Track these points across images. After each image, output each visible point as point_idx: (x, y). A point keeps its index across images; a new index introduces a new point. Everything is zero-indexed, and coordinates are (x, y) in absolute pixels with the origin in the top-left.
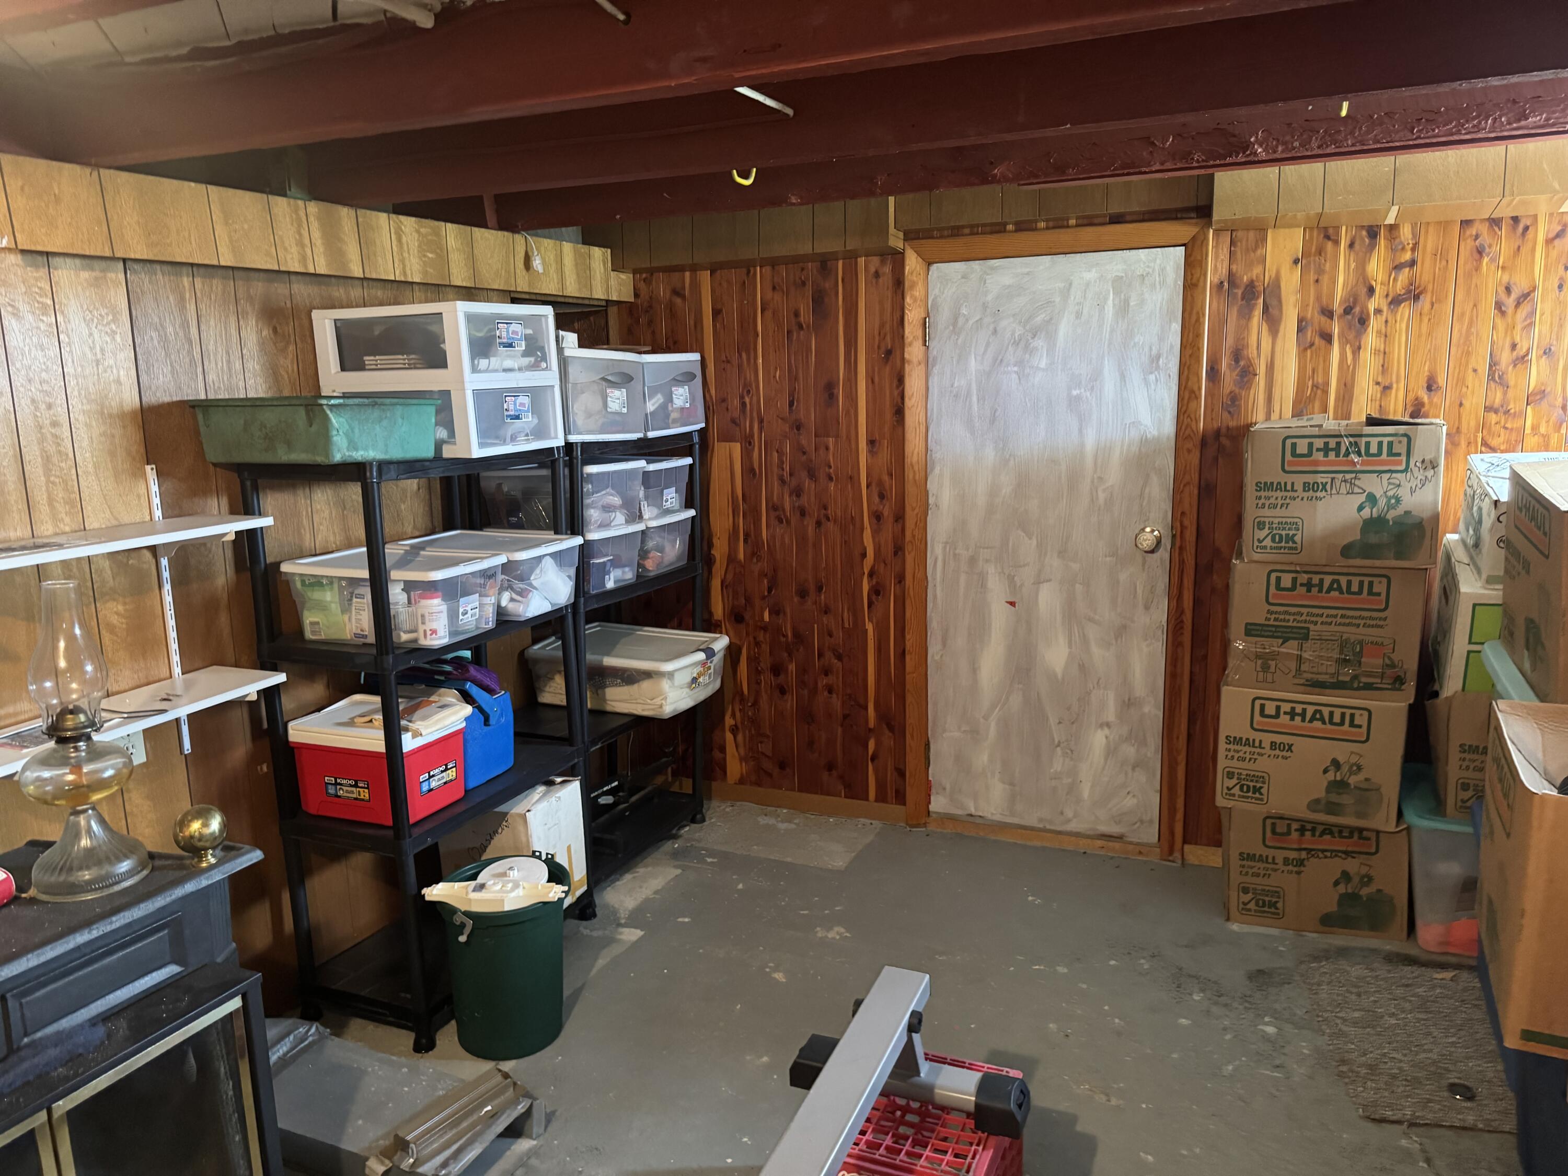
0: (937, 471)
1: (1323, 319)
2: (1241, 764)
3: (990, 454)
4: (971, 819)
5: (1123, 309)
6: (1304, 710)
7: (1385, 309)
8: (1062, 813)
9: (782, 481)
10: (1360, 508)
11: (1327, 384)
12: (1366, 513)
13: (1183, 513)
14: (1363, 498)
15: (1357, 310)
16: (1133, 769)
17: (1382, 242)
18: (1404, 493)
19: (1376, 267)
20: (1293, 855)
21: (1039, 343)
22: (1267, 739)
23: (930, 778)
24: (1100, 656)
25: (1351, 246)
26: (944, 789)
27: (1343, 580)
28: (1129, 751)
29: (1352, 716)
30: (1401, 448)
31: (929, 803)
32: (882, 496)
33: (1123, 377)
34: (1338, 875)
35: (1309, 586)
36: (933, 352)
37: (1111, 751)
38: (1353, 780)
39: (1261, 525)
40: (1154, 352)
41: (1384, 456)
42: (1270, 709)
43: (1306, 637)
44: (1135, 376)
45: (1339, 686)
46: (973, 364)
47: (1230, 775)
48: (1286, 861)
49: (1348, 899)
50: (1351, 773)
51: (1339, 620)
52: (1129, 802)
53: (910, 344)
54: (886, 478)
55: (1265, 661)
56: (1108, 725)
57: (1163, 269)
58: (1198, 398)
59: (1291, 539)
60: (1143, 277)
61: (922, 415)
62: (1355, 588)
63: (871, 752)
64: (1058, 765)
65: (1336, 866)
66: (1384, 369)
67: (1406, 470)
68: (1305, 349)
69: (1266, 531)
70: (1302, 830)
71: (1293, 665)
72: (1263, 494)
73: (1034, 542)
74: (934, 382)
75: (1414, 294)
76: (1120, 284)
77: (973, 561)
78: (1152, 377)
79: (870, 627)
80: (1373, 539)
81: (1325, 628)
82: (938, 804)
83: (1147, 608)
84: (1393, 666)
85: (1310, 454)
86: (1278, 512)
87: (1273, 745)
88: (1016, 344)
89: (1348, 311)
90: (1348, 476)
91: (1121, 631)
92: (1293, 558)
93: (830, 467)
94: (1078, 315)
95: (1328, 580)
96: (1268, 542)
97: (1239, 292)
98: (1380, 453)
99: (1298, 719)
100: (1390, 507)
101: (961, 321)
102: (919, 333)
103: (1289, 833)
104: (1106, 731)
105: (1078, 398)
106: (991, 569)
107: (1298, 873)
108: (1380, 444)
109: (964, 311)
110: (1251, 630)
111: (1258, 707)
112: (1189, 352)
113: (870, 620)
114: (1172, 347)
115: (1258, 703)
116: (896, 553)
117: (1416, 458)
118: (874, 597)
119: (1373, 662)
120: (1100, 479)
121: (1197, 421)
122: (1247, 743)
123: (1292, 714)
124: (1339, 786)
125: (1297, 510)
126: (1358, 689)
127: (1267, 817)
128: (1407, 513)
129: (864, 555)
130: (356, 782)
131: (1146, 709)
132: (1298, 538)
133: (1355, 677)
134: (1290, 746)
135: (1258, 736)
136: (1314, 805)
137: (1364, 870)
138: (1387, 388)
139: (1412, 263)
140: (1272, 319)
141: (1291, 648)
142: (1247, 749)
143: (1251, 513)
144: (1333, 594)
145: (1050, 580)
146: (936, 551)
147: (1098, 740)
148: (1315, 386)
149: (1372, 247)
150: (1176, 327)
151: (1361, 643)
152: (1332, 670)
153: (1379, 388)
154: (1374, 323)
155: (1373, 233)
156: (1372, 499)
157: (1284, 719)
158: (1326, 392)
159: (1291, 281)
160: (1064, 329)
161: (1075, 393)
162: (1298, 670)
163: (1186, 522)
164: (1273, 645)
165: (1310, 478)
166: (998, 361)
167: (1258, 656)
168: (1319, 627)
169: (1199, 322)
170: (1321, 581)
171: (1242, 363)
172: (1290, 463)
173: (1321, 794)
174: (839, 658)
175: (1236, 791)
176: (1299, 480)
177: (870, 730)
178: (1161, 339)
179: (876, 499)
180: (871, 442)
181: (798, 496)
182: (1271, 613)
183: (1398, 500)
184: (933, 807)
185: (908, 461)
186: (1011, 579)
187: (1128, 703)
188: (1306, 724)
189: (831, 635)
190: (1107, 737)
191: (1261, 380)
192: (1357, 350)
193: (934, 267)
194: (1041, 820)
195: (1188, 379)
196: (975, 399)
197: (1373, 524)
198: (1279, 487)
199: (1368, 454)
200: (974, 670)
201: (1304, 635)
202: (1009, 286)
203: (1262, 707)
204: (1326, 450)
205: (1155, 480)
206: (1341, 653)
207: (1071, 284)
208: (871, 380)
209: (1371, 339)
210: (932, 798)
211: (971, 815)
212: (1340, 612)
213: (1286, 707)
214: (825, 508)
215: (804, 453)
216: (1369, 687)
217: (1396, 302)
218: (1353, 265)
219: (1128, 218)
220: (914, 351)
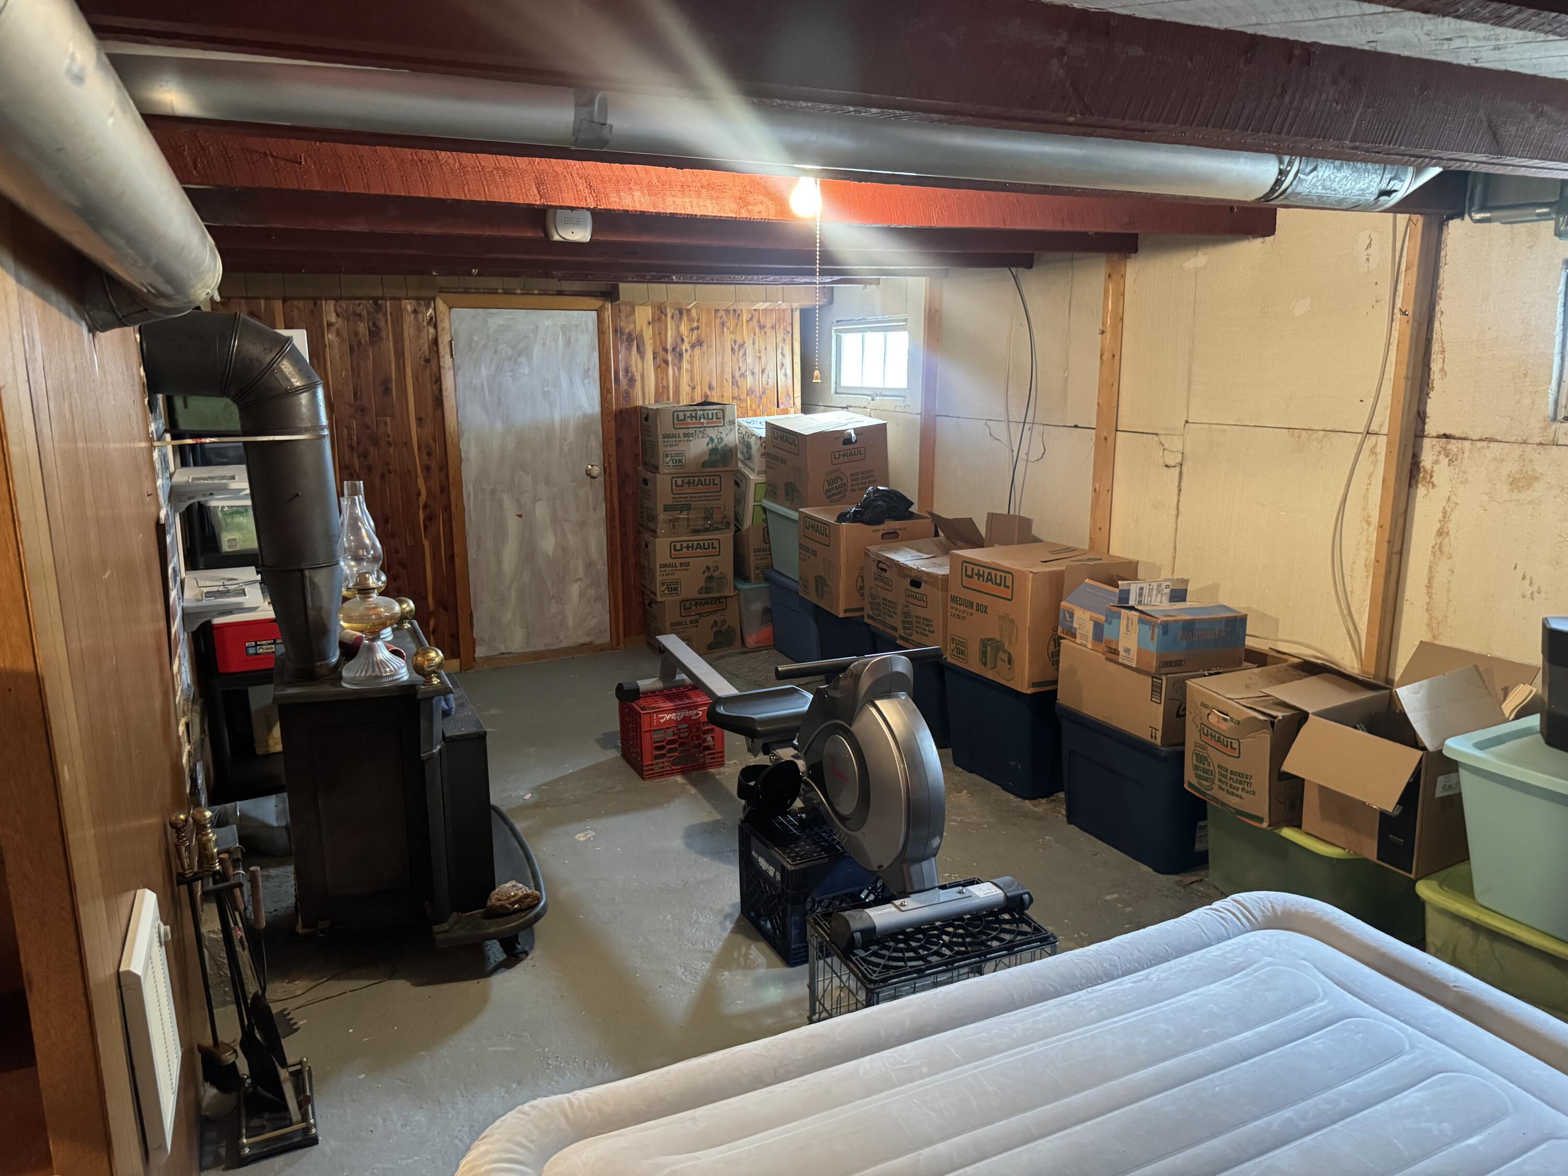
0: (466, 436)
1: (664, 353)
2: (668, 577)
3: (499, 425)
4: (502, 656)
5: (568, 343)
6: (693, 544)
7: (689, 349)
8: (558, 638)
9: (351, 448)
10: (708, 444)
11: (668, 386)
12: (710, 446)
13: (609, 455)
14: (708, 439)
15: (678, 349)
16: (595, 601)
17: (685, 317)
18: (723, 435)
19: (684, 328)
20: (693, 618)
21: (523, 359)
22: (678, 562)
23: (474, 636)
24: (573, 541)
25: (672, 317)
26: (484, 641)
27: (703, 479)
28: (592, 592)
29: (712, 543)
30: (720, 415)
31: (475, 652)
32: (429, 454)
33: (571, 381)
34: (712, 623)
35: (689, 483)
36: (457, 362)
37: (582, 594)
38: (715, 574)
39: (667, 456)
40: (586, 367)
41: (715, 420)
42: (678, 547)
43: (690, 509)
44: (578, 380)
45: (705, 530)
46: (484, 371)
47: (663, 584)
48: (691, 622)
49: (717, 634)
50: (714, 571)
51: (703, 498)
52: (594, 622)
53: (443, 357)
54: (431, 442)
55: (673, 522)
56: (580, 579)
57: (586, 322)
58: (611, 393)
59: (680, 461)
60: (577, 326)
61: (454, 401)
62: (708, 482)
63: (431, 628)
64: (554, 609)
65: (710, 619)
66: (692, 379)
67: (723, 426)
68: (657, 369)
69: (669, 458)
70: (696, 605)
71: (685, 523)
72: (666, 440)
73: (530, 477)
74: (460, 380)
75: (699, 343)
76: (565, 329)
77: (493, 492)
78: (586, 381)
79: (426, 543)
80: (714, 458)
81: (698, 503)
82: (481, 652)
83: (595, 510)
84: (725, 517)
85: (684, 420)
86: (674, 448)
87: (681, 565)
88: (510, 359)
89: (674, 349)
90: (702, 429)
91: (583, 524)
92: (682, 471)
93: (389, 437)
94: (544, 345)
95: (696, 479)
96: (671, 463)
97: (625, 337)
98: (713, 418)
99: (690, 549)
100: (719, 443)
101: (473, 345)
102: (448, 350)
103: (691, 607)
104: (579, 583)
105: (548, 392)
106: (505, 496)
107: (697, 626)
108: (713, 413)
109: (476, 338)
110: (667, 508)
111: (673, 546)
112: (604, 368)
113: (426, 538)
114: (595, 365)
115: (672, 544)
116: (442, 491)
117: (727, 420)
118: (428, 523)
119: (717, 516)
120: (564, 438)
121: (612, 406)
122: (670, 566)
123: (688, 547)
124: (710, 578)
125: (682, 447)
126: (713, 530)
127: (683, 601)
128: (726, 445)
129: (419, 494)
130: (275, 641)
131: (599, 567)
132: (683, 461)
133: (711, 525)
134: (688, 563)
135: (674, 561)
136: (700, 591)
137: (722, 618)
138: (693, 388)
139: (698, 328)
140: (641, 352)
141: (684, 515)
142: (670, 569)
143: (662, 449)
144: (700, 486)
145: (541, 499)
146: (469, 487)
147: (575, 589)
148: (663, 387)
149: (681, 319)
150: (596, 354)
151: (712, 508)
152: (702, 523)
153: (690, 388)
154: (686, 356)
155: (681, 313)
156: (712, 439)
157: (685, 550)
158: (668, 390)
159: (648, 333)
160: (537, 351)
161: (546, 389)
162: (688, 525)
163: (611, 460)
164: (677, 514)
165: (685, 431)
166: (499, 370)
167: (670, 521)
168: (695, 503)
169: (608, 353)
170: (694, 480)
171: (630, 375)
172: (677, 424)
173: (703, 584)
174: (404, 566)
175: (666, 592)
176: (681, 432)
177: (431, 613)
178: (589, 360)
179: (426, 457)
180: (419, 420)
181: (365, 457)
182: (674, 498)
183: (722, 439)
184: (476, 655)
185: (447, 431)
186: (518, 501)
187: (589, 565)
188: (694, 551)
189: (397, 552)
190: (580, 587)
191: (638, 383)
192: (680, 368)
193: (453, 310)
194: (546, 645)
195: (605, 383)
196: (486, 391)
197: (714, 451)
198: (674, 436)
199: (708, 419)
200: (499, 561)
201: (688, 508)
202: (503, 325)
203: (675, 546)
204: (691, 417)
205: (593, 437)
206: (705, 513)
207: (538, 327)
208: (416, 378)
209: (685, 365)
210: (476, 649)
211: (503, 654)
212: (703, 495)
213: (685, 544)
214: (388, 464)
215: (368, 428)
216: (717, 529)
217: (693, 346)
218: (674, 327)
219: (567, 293)
220: (446, 361)
